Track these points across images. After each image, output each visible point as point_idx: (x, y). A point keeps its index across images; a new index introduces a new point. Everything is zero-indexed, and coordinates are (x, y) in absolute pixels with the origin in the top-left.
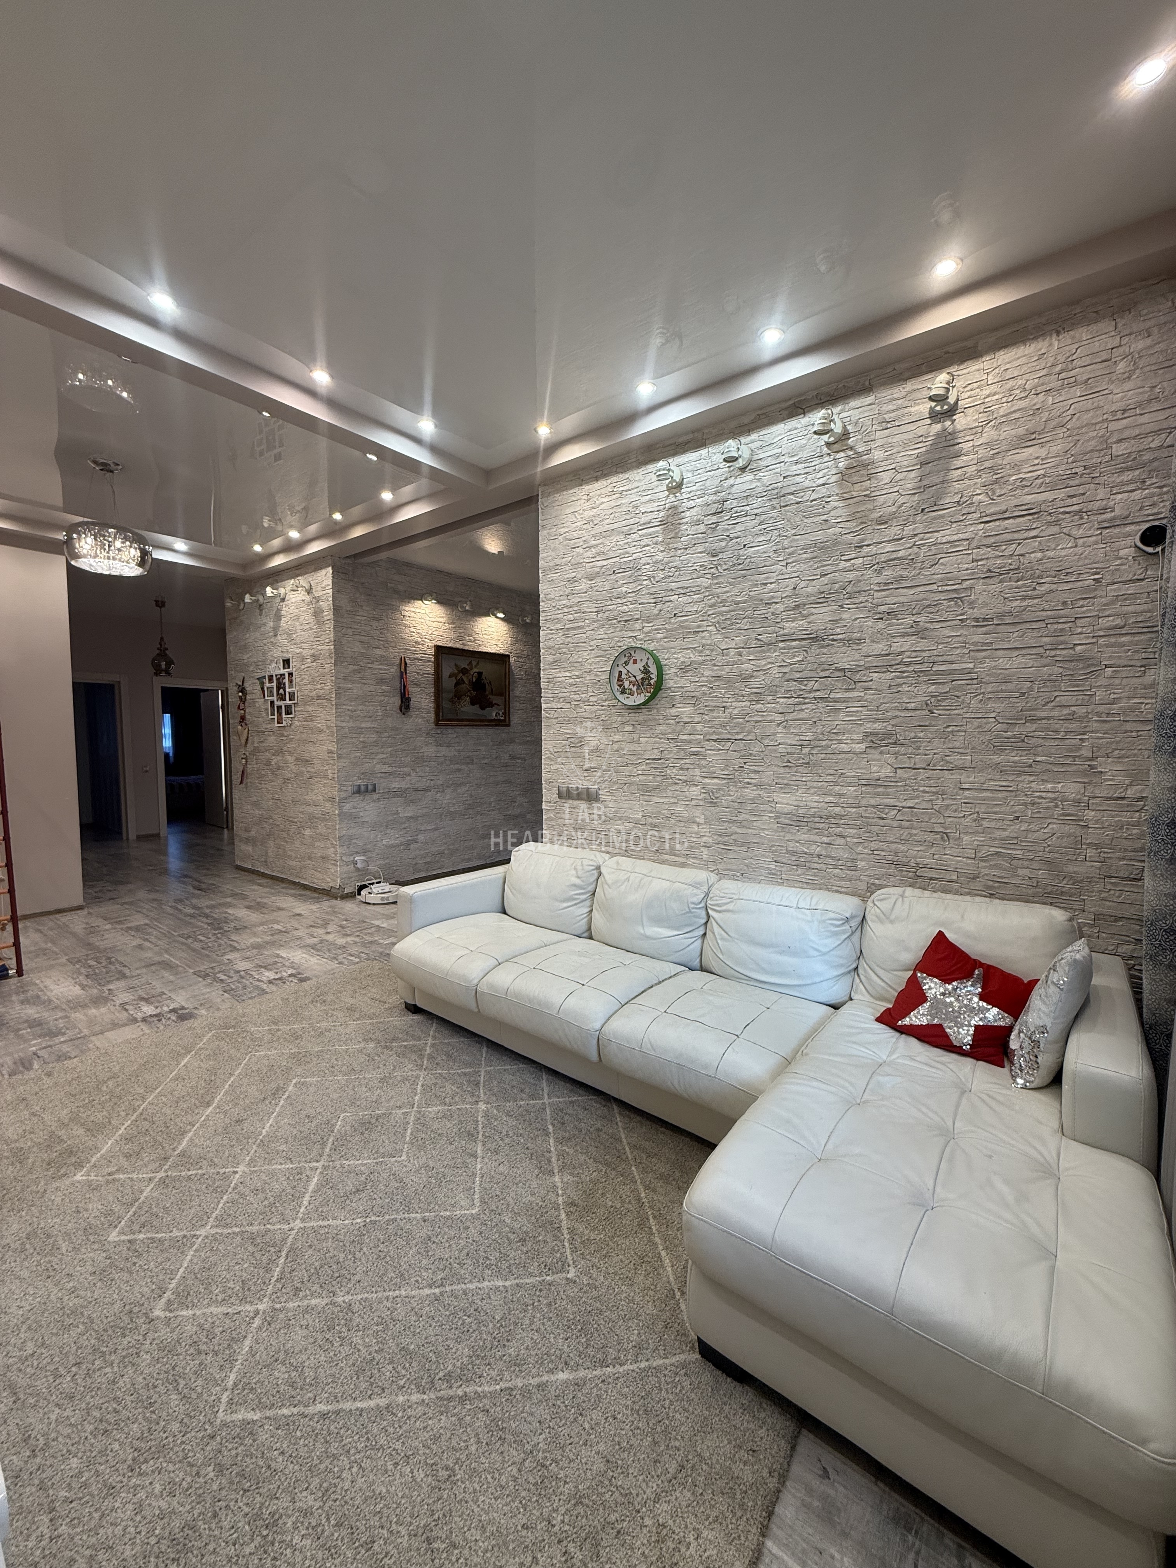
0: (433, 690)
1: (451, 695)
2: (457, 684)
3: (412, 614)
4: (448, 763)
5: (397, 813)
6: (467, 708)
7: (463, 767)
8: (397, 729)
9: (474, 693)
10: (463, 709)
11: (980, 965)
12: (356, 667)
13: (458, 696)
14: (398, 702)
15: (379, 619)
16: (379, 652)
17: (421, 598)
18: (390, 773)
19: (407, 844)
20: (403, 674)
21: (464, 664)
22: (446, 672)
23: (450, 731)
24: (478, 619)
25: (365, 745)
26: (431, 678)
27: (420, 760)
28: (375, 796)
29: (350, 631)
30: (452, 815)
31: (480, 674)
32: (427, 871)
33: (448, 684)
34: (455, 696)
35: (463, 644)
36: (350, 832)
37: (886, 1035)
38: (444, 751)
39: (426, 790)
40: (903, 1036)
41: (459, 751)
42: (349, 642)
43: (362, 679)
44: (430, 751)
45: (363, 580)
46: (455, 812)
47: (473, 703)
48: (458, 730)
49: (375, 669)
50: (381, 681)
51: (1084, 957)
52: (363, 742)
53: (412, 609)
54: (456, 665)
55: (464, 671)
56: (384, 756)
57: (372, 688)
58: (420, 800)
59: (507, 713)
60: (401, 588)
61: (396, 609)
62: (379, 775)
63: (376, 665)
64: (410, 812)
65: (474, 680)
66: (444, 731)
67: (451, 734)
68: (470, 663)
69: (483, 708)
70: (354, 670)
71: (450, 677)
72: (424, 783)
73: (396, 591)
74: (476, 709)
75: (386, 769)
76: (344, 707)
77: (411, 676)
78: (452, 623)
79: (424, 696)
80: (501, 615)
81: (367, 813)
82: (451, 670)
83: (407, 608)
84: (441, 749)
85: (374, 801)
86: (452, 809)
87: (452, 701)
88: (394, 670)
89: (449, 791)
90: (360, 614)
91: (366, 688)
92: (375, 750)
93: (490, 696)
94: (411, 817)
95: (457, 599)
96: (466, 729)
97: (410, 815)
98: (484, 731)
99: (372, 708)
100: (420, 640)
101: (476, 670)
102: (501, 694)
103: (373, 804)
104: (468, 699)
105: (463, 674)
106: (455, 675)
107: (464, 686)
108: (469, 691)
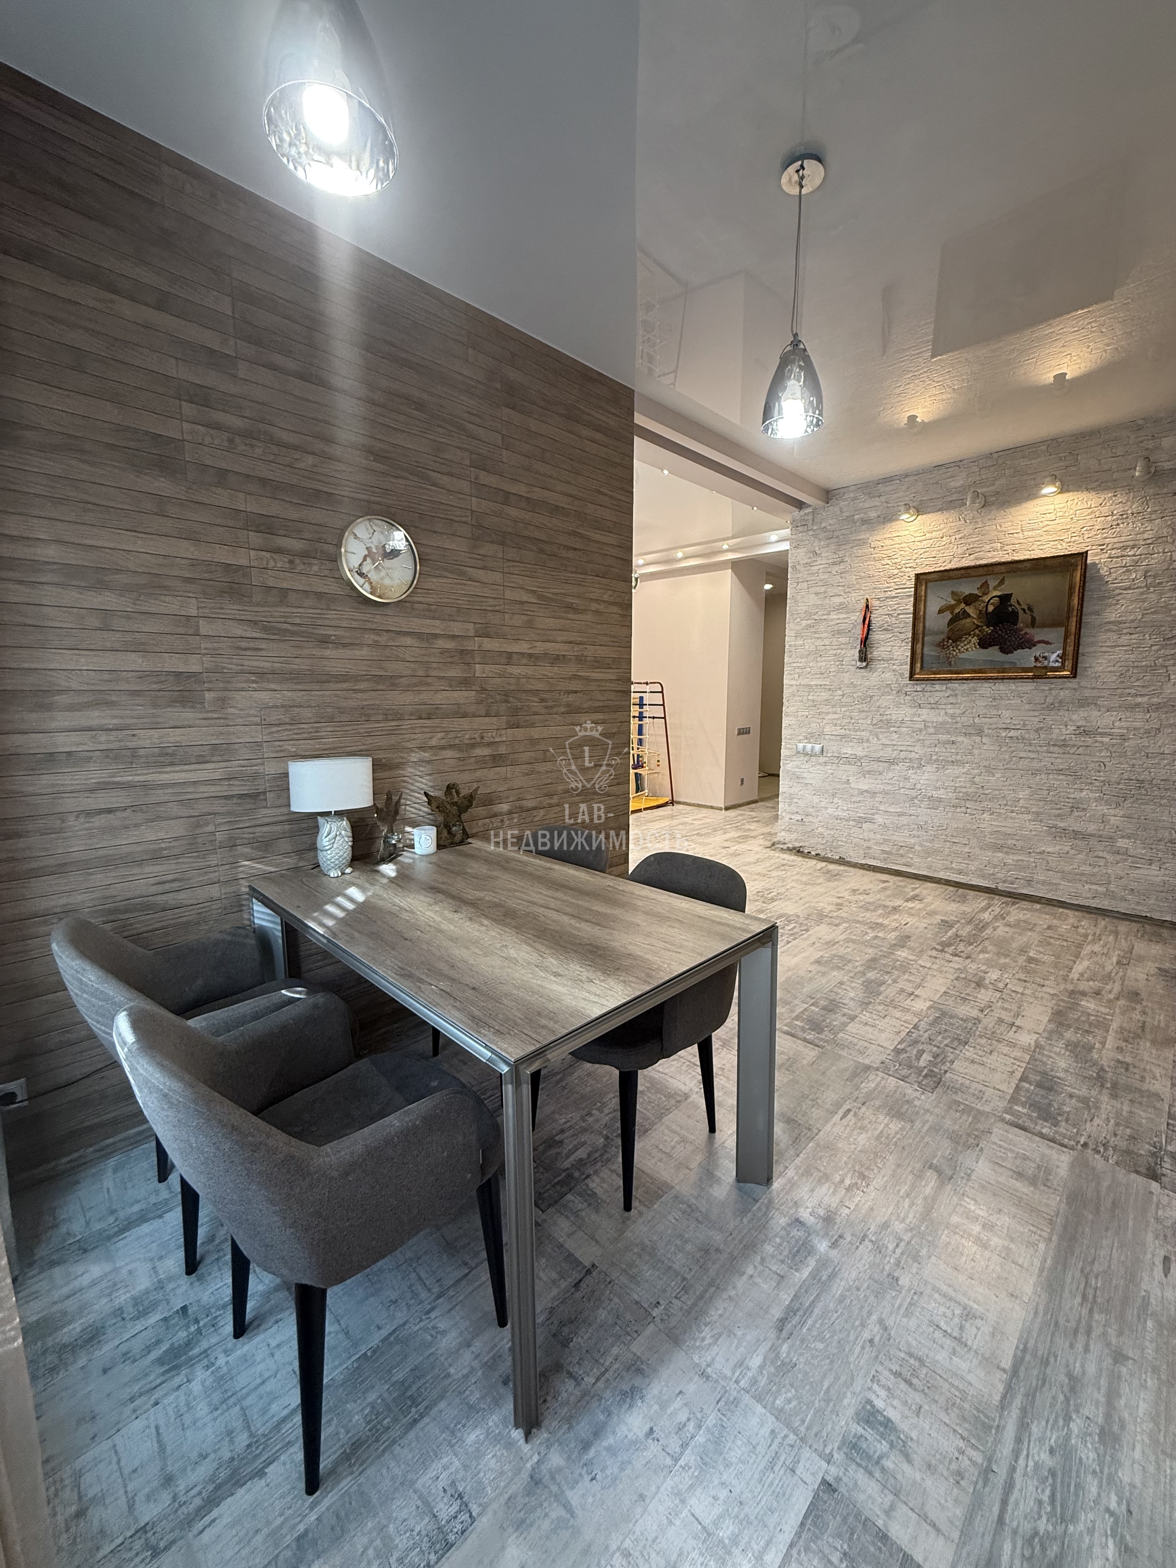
0: (909, 635)
1: (942, 636)
2: (951, 622)
3: (886, 541)
4: (931, 730)
5: (848, 783)
6: (973, 653)
7: (961, 739)
8: (855, 686)
9: (989, 630)
10: (961, 656)
14: (856, 653)
15: (841, 561)
17: (902, 516)
18: (844, 736)
21: (968, 588)
22: (934, 604)
23: (937, 687)
25: (815, 704)
26: (908, 619)
27: (886, 724)
28: (822, 760)
29: (805, 585)
30: (935, 803)
31: (1005, 599)
33: (936, 621)
34: (949, 638)
35: (979, 559)
36: (792, 791)
38: (925, 714)
39: (892, 762)
41: (953, 716)
42: (803, 597)
43: (816, 633)
44: (902, 712)
45: (824, 524)
46: (940, 800)
47: (984, 644)
48: (955, 685)
49: (832, 620)
50: (838, 633)
54: (954, 593)
55: (969, 600)
57: (827, 642)
58: (880, 772)
59: (1073, 655)
61: (864, 543)
62: (828, 737)
63: (833, 616)
64: (864, 784)
65: (991, 608)
66: (928, 688)
67: (939, 691)
68: (985, 585)
69: (1004, 651)
71: (940, 611)
72: (889, 753)
74: (994, 653)
75: (838, 731)
76: (794, 665)
78: (959, 532)
79: (896, 643)
80: (1049, 489)
81: (811, 775)
82: (943, 603)
83: (875, 538)
84: (920, 711)
85: (821, 764)
86: (934, 794)
87: (941, 645)
88: (858, 617)
89: (930, 768)
90: (817, 562)
91: (820, 643)
92: (825, 709)
93: (1031, 630)
94: (867, 791)
96: (972, 684)
97: (866, 787)
98: (1013, 687)
99: (824, 664)
100: (896, 571)
101: (996, 593)
102: (1058, 625)
103: (818, 767)
104: (975, 640)
105: (967, 604)
106: (951, 608)
107: (968, 620)
108: (978, 627)
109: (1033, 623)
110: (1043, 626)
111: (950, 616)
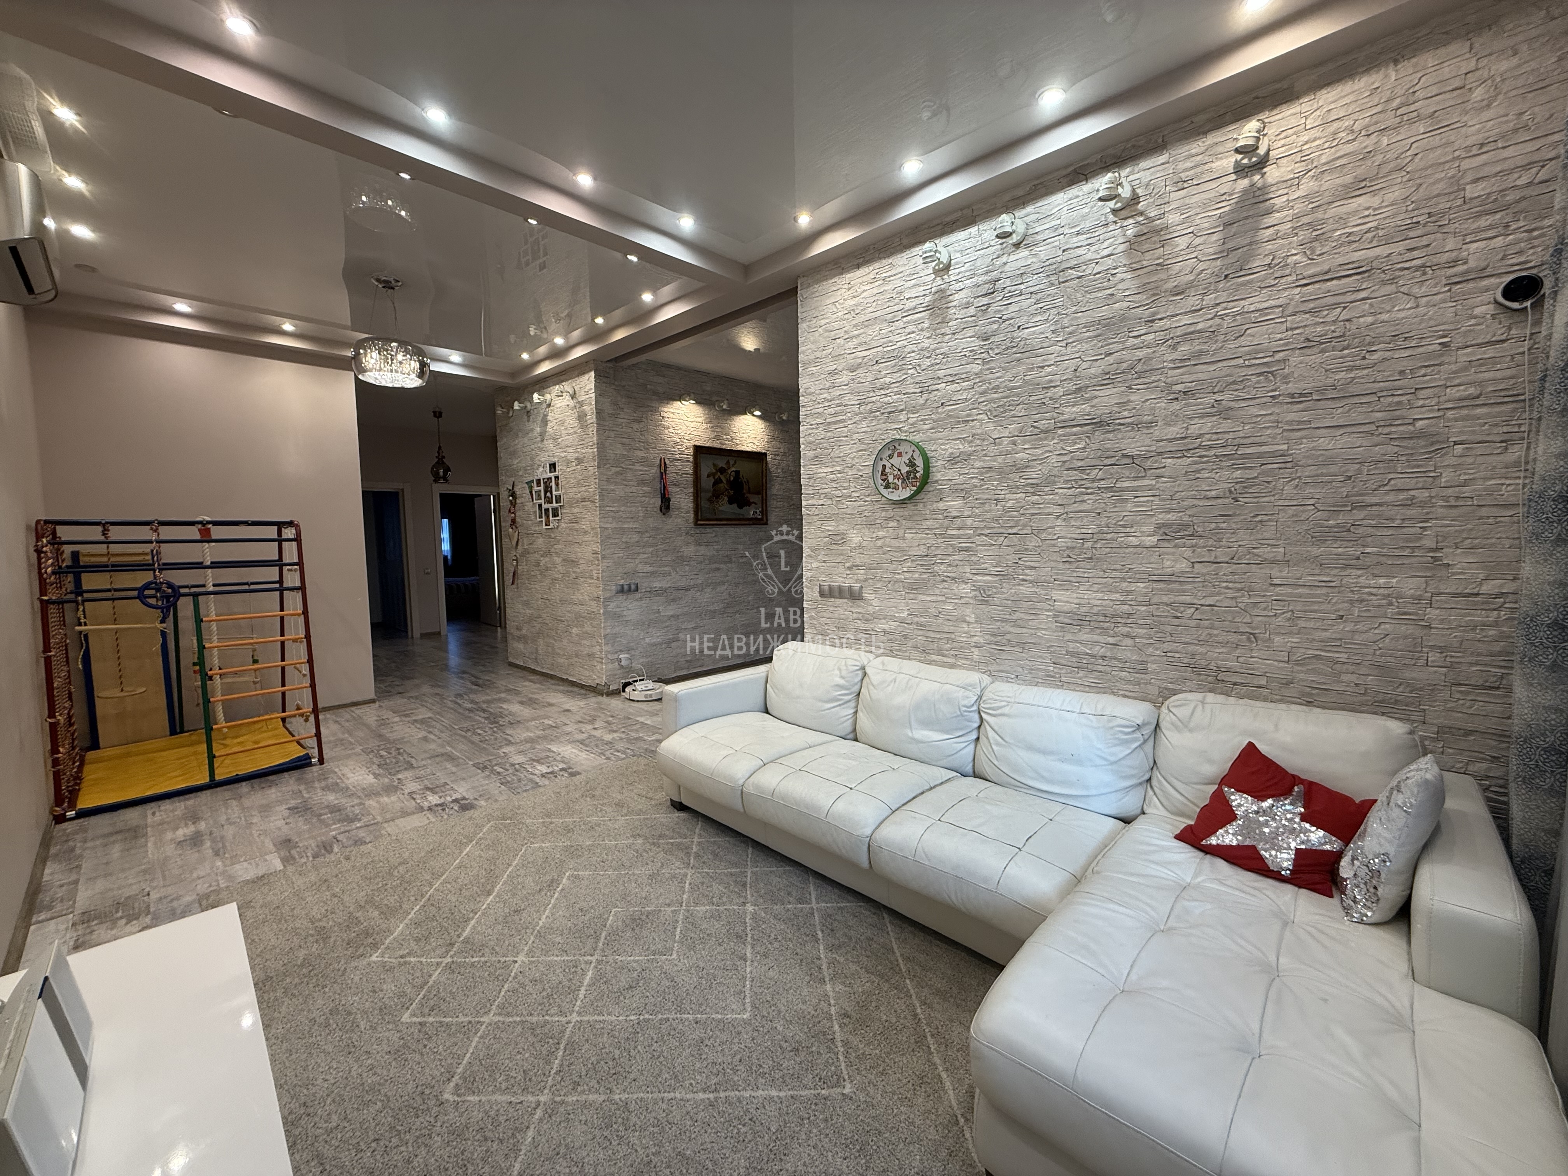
0: (692, 490)
1: (710, 494)
2: (715, 484)
3: (671, 415)
4: (707, 562)
5: (659, 612)
6: (725, 507)
7: (722, 566)
8: (658, 529)
9: (732, 492)
10: (720, 508)
11: (1302, 781)
12: (618, 469)
13: (716, 495)
14: (658, 502)
15: (640, 421)
16: (640, 454)
17: (679, 398)
18: (652, 573)
19: (669, 642)
20: (663, 475)
21: (721, 463)
22: (705, 471)
23: (708, 530)
24: (735, 418)
25: (628, 546)
26: (690, 478)
27: (681, 560)
28: (638, 595)
29: (612, 434)
30: (713, 614)
31: (737, 473)
32: (688, 668)
33: (707, 483)
34: (714, 496)
35: (722, 444)
36: (614, 631)
37: (1189, 855)
38: (703, 550)
39: (686, 589)
40: (1208, 856)
41: (717, 551)
42: (611, 445)
43: (624, 480)
44: (689, 550)
45: (624, 383)
46: (715, 611)
47: (731, 502)
48: (716, 529)
49: (636, 470)
50: (643, 482)
51: (1435, 777)
52: (626, 542)
53: (671, 410)
54: (714, 465)
55: (722, 471)
56: (646, 556)
57: (634, 489)
58: (680, 599)
59: (765, 512)
60: (660, 390)
61: (656, 411)
62: (641, 575)
63: (637, 467)
64: (671, 610)
65: (732, 478)
66: (703, 531)
67: (710, 533)
68: (728, 462)
69: (740, 507)
70: (617, 472)
71: (708, 476)
72: (683, 583)
73: (655, 393)
74: (734, 508)
75: (649, 568)
76: (608, 508)
77: (671, 476)
78: (710, 422)
79: (683, 496)
80: (758, 413)
81: (630, 612)
82: (709, 471)
83: (666, 410)
84: (700, 548)
85: (637, 600)
86: (712, 608)
87: (710, 500)
88: (655, 471)
89: (708, 590)
90: (622, 416)
91: (628, 489)
92: (637, 550)
93: (749, 495)
94: (672, 616)
95: (714, 398)
96: (724, 528)
97: (671, 613)
98: (742, 530)
99: (634, 509)
100: (678, 440)
101: (734, 469)
102: (758, 493)
103: (636, 603)
104: (726, 498)
105: (721, 474)
106: (713, 475)
107: (722, 485)
108: (727, 490)
109: (749, 492)
110: (753, 493)
111: (713, 481)
